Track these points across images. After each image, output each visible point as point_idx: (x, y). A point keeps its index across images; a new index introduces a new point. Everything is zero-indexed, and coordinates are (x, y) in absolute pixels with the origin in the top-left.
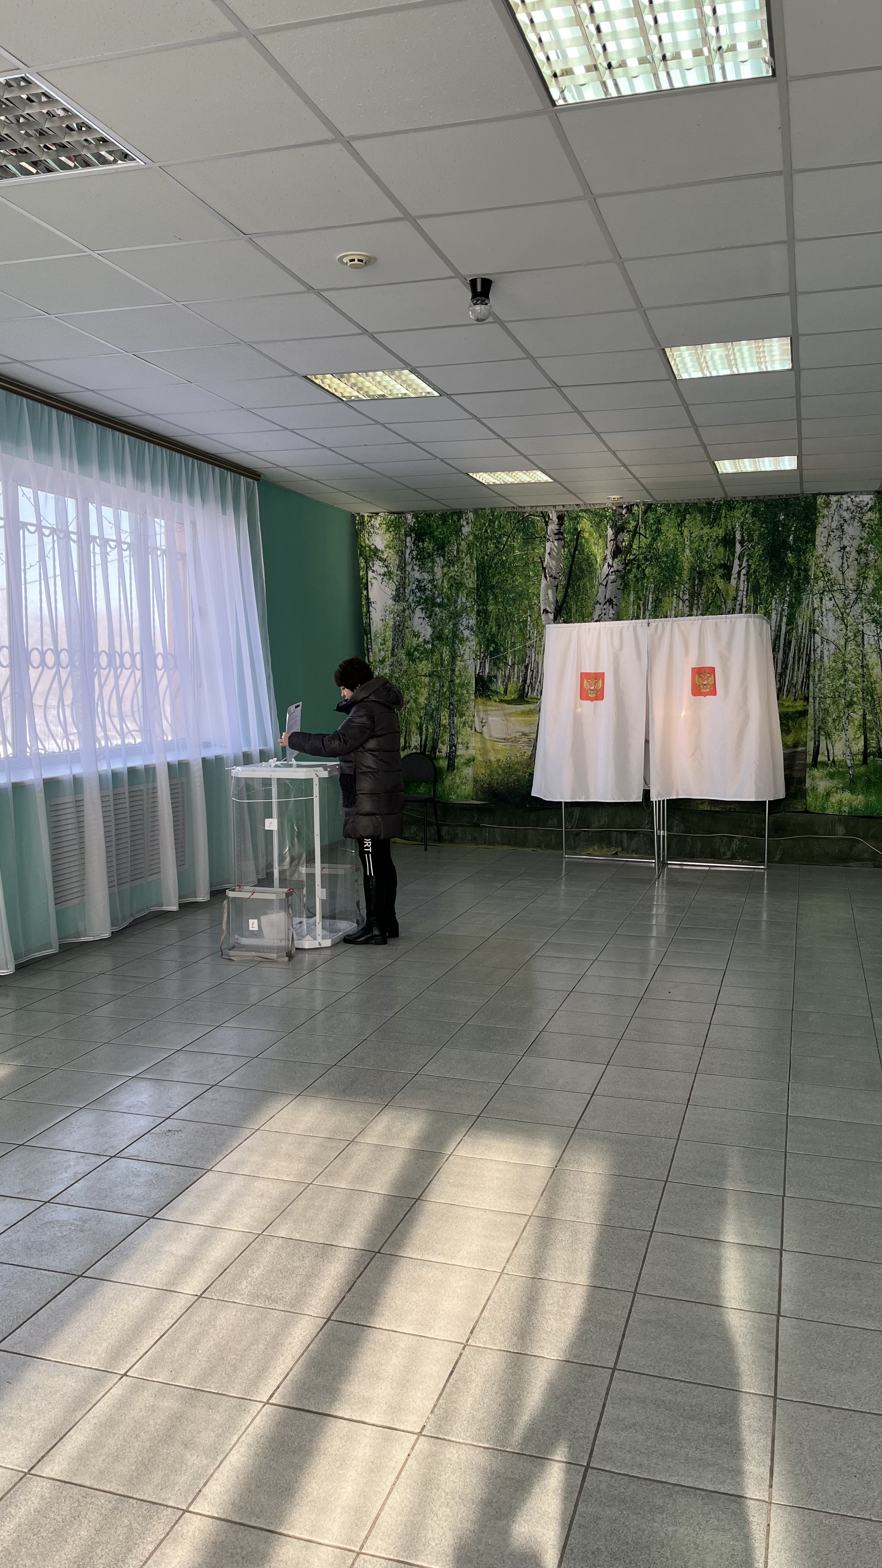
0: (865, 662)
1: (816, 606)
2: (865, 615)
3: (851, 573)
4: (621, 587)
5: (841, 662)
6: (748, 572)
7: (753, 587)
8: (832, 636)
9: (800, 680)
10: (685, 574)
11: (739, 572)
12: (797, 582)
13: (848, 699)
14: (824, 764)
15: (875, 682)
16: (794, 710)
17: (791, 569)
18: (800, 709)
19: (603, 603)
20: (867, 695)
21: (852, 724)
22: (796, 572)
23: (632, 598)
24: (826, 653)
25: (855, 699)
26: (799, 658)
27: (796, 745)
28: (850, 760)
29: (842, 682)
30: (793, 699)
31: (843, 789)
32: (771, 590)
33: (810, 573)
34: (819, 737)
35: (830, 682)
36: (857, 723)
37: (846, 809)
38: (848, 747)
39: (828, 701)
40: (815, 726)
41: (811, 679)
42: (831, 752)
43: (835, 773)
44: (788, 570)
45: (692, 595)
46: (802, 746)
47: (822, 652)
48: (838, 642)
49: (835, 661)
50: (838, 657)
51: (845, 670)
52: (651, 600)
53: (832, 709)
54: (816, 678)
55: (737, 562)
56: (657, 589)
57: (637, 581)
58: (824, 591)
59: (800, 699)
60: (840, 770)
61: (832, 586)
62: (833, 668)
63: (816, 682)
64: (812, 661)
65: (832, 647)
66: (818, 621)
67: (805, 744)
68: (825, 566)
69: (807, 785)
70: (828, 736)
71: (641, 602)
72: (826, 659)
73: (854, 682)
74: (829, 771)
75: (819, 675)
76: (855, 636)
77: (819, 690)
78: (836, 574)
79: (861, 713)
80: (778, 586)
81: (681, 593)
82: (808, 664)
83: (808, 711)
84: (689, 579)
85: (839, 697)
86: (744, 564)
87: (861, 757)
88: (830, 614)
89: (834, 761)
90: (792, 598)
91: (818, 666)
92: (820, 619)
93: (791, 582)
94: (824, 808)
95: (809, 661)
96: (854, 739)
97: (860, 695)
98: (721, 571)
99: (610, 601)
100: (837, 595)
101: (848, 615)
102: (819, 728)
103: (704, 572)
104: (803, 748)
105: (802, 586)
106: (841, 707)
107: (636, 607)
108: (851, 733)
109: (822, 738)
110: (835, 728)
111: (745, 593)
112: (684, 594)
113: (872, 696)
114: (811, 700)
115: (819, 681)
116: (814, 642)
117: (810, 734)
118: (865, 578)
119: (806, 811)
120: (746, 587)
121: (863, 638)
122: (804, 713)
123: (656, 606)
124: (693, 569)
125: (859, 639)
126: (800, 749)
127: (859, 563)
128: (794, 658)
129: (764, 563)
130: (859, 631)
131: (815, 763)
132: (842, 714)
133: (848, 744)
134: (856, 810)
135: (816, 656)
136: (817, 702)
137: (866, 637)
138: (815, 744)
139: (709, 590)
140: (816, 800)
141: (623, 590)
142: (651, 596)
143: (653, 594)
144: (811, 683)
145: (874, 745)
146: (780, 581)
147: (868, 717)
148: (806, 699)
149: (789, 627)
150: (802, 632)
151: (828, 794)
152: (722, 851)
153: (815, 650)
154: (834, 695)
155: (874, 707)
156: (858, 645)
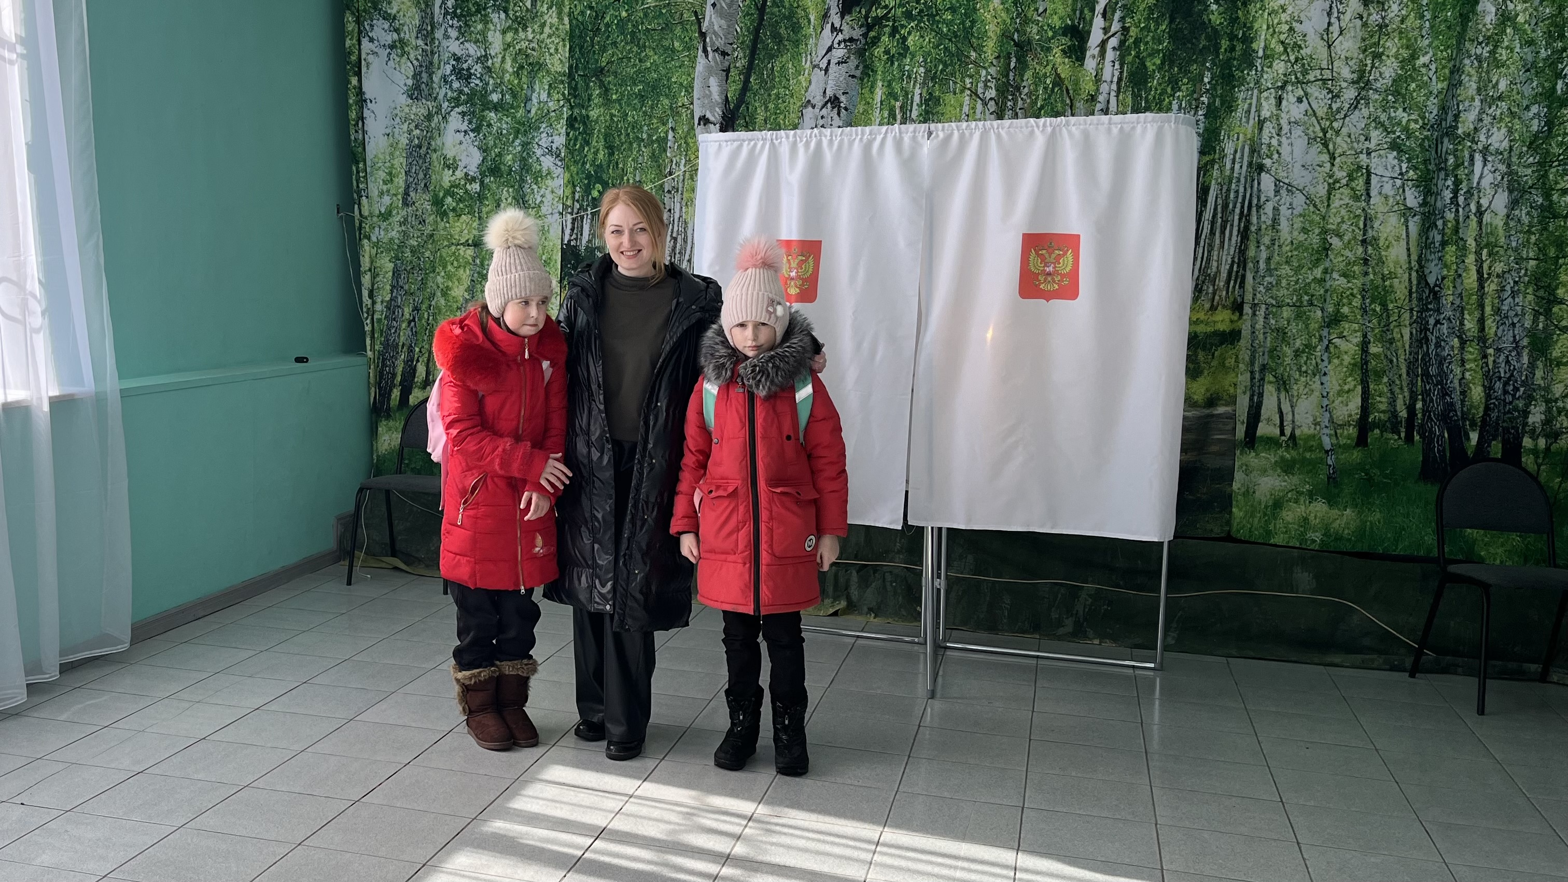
0: (1370, 233)
1: (1265, 113)
2: (1376, 135)
3: (1347, 46)
4: (858, 73)
5: (1317, 231)
6: (1122, 43)
7: (1131, 74)
8: (1299, 177)
9: (1225, 269)
10: (990, 48)
11: (1103, 44)
12: (1227, 64)
13: (1330, 309)
14: (1271, 442)
15: (1392, 275)
16: (1209, 329)
17: (1215, 36)
18: (1221, 327)
19: (820, 105)
20: (1374, 302)
21: (1336, 361)
22: (1225, 44)
23: (879, 93)
24: (1284, 211)
25: (1345, 310)
26: (1226, 221)
27: (1211, 402)
28: (1330, 436)
29: (1318, 272)
30: (1207, 306)
31: (1311, 496)
32: (1169, 82)
33: (1254, 46)
34: (1261, 386)
35: (1291, 273)
36: (1347, 359)
37: (1317, 536)
38: (1327, 409)
39: (1286, 313)
40: (1252, 363)
41: (1249, 265)
42: (1288, 418)
43: (1294, 461)
44: (1208, 38)
45: (1003, 91)
46: (1226, 405)
47: (1276, 209)
48: (1312, 190)
49: (1304, 230)
50: (1311, 222)
51: (1326, 248)
52: (917, 99)
53: (1293, 329)
54: (1262, 265)
55: (1098, 22)
56: (931, 76)
57: (891, 60)
58: (1285, 83)
59: (1224, 307)
60: (1308, 455)
61: (1305, 72)
62: (1300, 245)
63: (1261, 273)
64: (1253, 229)
65: (1299, 200)
66: (1269, 145)
67: (1233, 401)
68: (1291, 29)
69: (1235, 486)
70: (1283, 384)
71: (898, 104)
72: (1284, 225)
73: (1344, 275)
74: (1282, 457)
75: (1269, 259)
76: (1352, 180)
77: (1268, 289)
78: (1314, 46)
79: (1357, 339)
80: (1187, 72)
81: (981, 85)
82: (1245, 234)
83: (1240, 332)
84: (997, 58)
85: (1311, 304)
86: (1116, 27)
87: (1352, 431)
88: (1298, 131)
89: (1293, 436)
90: (1214, 97)
91: (1266, 240)
92: (1274, 142)
93: (1214, 64)
94: (1269, 533)
95: (1247, 228)
96: (1340, 393)
97: (1357, 302)
98: (1065, 41)
99: (834, 102)
100: (1315, 91)
101: (1338, 132)
102: (1264, 368)
103: (1029, 42)
104: (1229, 409)
105: (1237, 74)
106: (1313, 326)
107: (886, 114)
108: (1333, 381)
109: (1269, 387)
110: (1299, 370)
111: (1114, 87)
112: (986, 87)
113: (1384, 305)
114: (1247, 309)
115: (1269, 270)
116: (1259, 191)
117: (1243, 379)
118: (1377, 56)
119: (1229, 538)
120: (1117, 73)
121: (1368, 182)
122: (1230, 337)
123: (927, 112)
124: (1005, 36)
125: (1360, 184)
126: (1221, 410)
127: (1365, 25)
128: (1213, 223)
129: (1158, 24)
130: (1360, 168)
131: (1251, 440)
132: (1314, 341)
133: (1325, 402)
134: (1339, 538)
135: (1263, 218)
136: (1261, 312)
137: (1374, 180)
138: (1251, 399)
139: (1038, 79)
140: (1252, 515)
141: (862, 79)
142: (917, 91)
143: (921, 88)
144: (1249, 277)
145: (1383, 407)
146: (1190, 62)
147: (1374, 349)
148: (1238, 307)
149: (1207, 158)
150: (1232, 169)
151: (1277, 505)
152: (1054, 615)
153: (1259, 207)
154: (1300, 300)
155: (1386, 328)
156: (1357, 198)
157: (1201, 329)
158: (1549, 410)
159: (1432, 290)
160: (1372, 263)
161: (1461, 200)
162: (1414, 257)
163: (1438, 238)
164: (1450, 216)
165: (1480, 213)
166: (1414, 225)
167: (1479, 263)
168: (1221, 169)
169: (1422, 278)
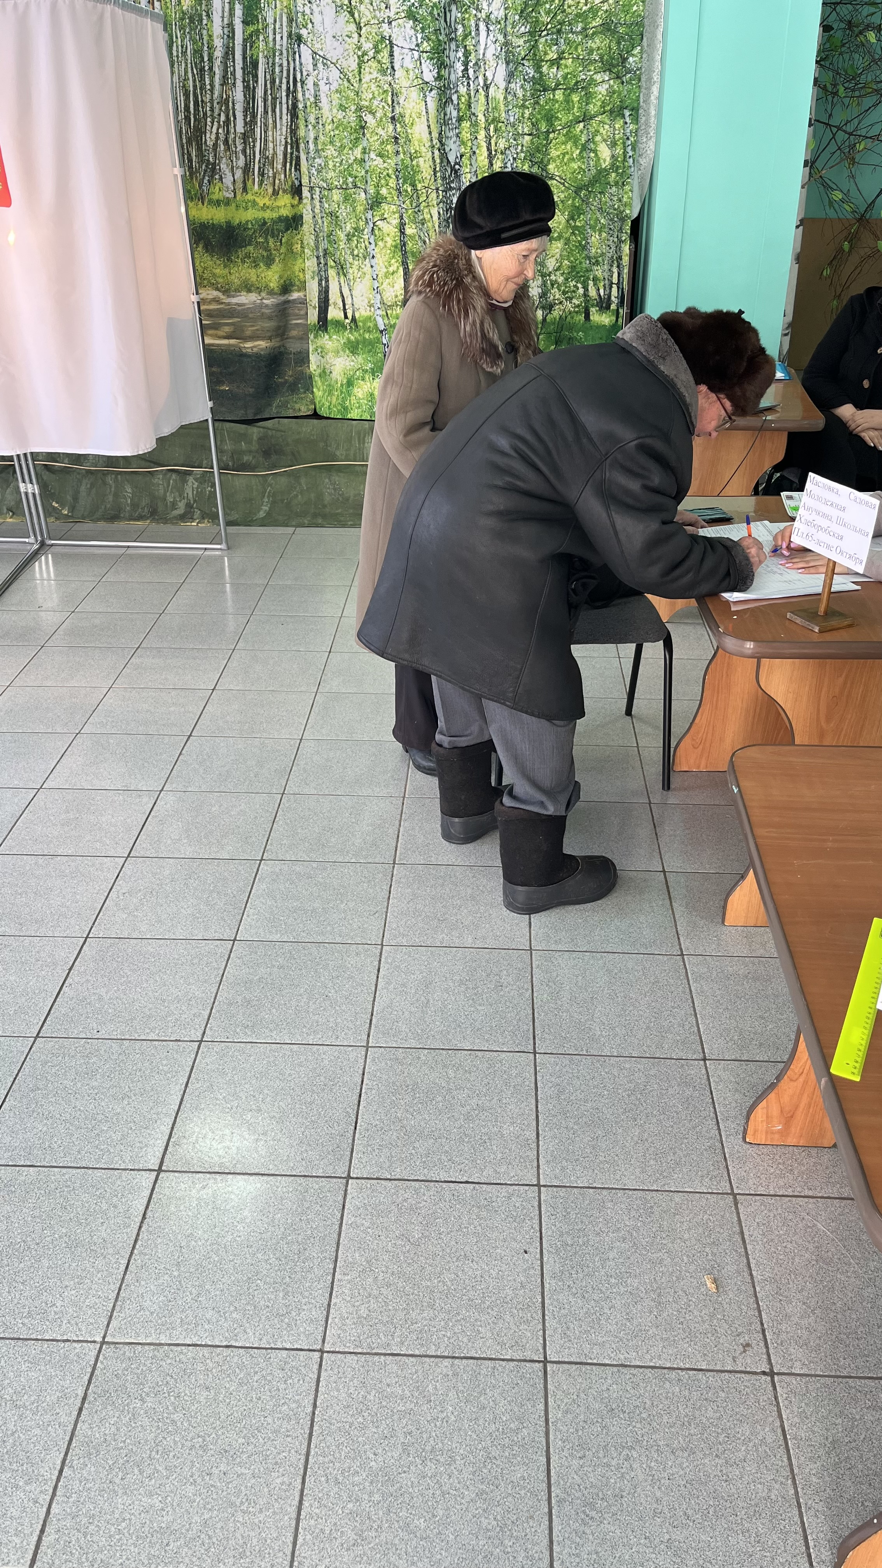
0: (398, 110)
2: (394, 2)
5: (353, 108)
8: (331, 49)
9: (280, 150)
13: (372, 191)
14: (338, 324)
15: (418, 154)
16: (275, 215)
18: (286, 212)
20: (405, 182)
21: (380, 243)
24: (323, 87)
25: (384, 191)
26: (274, 99)
27: (286, 288)
28: (382, 316)
29: (358, 153)
30: (270, 190)
31: (373, 373)
34: (326, 271)
35: (336, 154)
36: (390, 241)
38: (377, 290)
39: (336, 196)
40: (317, 249)
41: (302, 146)
42: (348, 301)
43: (358, 342)
46: (299, 290)
47: (316, 85)
48: (345, 64)
49: (342, 108)
50: (347, 98)
51: (362, 127)
53: (343, 212)
59: (284, 191)
60: (367, 336)
62: (340, 124)
63: (312, 154)
64: (301, 106)
65: (334, 74)
66: (304, 13)
67: (303, 287)
69: (313, 367)
70: (342, 269)
72: (325, 102)
73: (380, 155)
74: (348, 339)
75: (316, 139)
76: (378, 52)
77: (319, 171)
79: (395, 221)
82: (293, 114)
83: (301, 216)
85: (355, 186)
89: (354, 319)
92: (308, 11)
94: (346, 409)
95: (294, 105)
96: (386, 275)
97: (392, 183)
102: (325, 252)
104: (301, 294)
106: (360, 208)
108: (380, 261)
109: (332, 273)
110: (352, 254)
113: (413, 185)
114: (306, 193)
115: (317, 151)
116: (301, 64)
117: (311, 264)
119: (316, 415)
121: (391, 55)
122: (294, 222)
125: (384, 56)
128: (266, 101)
130: (383, 38)
131: (323, 323)
132: (362, 223)
135: (307, 96)
136: (316, 197)
137: (397, 52)
138: (320, 284)
140: (330, 393)
144: (303, 157)
147: (410, 230)
148: (297, 191)
149: (251, 28)
150: (274, 39)
151: (350, 383)
153: (303, 82)
154: (345, 182)
155: (418, 211)
156: (383, 72)
157: (268, 215)
159: (453, 169)
160: (401, 141)
161: (471, 72)
162: (435, 135)
163: (454, 114)
164: (463, 90)
165: (487, 87)
166: (432, 99)
167: (489, 138)
168: (266, 39)
169: (444, 156)
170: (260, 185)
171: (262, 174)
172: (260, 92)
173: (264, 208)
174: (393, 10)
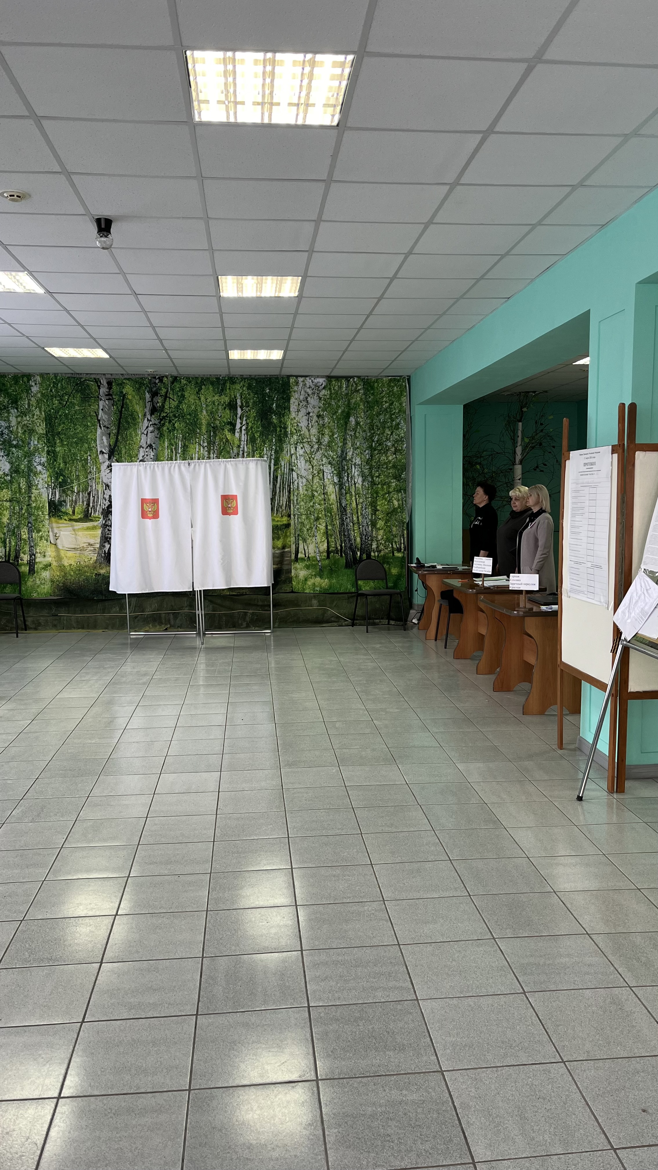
0: (325, 491)
1: (292, 452)
2: (324, 459)
3: (314, 431)
4: (158, 436)
5: (310, 490)
6: (247, 428)
7: (250, 438)
8: (304, 473)
9: (284, 503)
10: (204, 429)
11: (241, 428)
12: (279, 436)
13: (316, 515)
14: (303, 559)
15: (332, 504)
16: (281, 523)
17: (275, 427)
18: (285, 522)
19: (145, 447)
20: (328, 512)
21: (319, 532)
22: (278, 429)
23: (166, 444)
24: (300, 484)
25: (320, 515)
26: (283, 488)
27: (284, 547)
28: (319, 556)
29: (311, 504)
30: (280, 516)
31: (315, 575)
32: (263, 441)
33: (287, 430)
34: (298, 541)
35: (304, 504)
36: (322, 531)
37: (318, 589)
38: (317, 547)
39: (304, 517)
40: (295, 534)
41: (292, 502)
42: (307, 551)
43: (310, 565)
44: (273, 427)
45: (209, 443)
46: (288, 548)
47: (298, 483)
48: (308, 477)
49: (307, 490)
50: (308, 487)
51: (313, 496)
52: (180, 446)
53: (306, 522)
54: (295, 502)
55: (239, 421)
56: (184, 438)
57: (170, 431)
58: (297, 442)
59: (285, 516)
60: (313, 563)
61: (303, 439)
62: (306, 495)
63: (295, 504)
64: (292, 490)
65: (304, 480)
66: (294, 463)
67: (290, 547)
68: (297, 425)
69: (293, 574)
70: (305, 540)
71: (173, 447)
72: (300, 488)
73: (319, 504)
74: (306, 564)
75: (297, 500)
76: (319, 473)
77: (297, 510)
78: (304, 431)
79: (324, 525)
80: (267, 438)
81: (202, 441)
82: (289, 492)
83: (290, 524)
84: (207, 432)
85: (310, 514)
86: (244, 423)
87: (325, 554)
88: (302, 458)
89: (308, 557)
90: (277, 446)
91: (296, 494)
92: (296, 462)
93: (275, 436)
94: (304, 589)
95: (290, 490)
96: (321, 542)
97: (323, 513)
98: (228, 426)
99: (150, 446)
100: (306, 445)
101: (313, 459)
102: (298, 535)
103: (217, 426)
104: (289, 549)
105: (283, 439)
106: (312, 521)
107: (169, 451)
108: (318, 538)
109: (300, 542)
110: (309, 535)
111: (245, 443)
112: (203, 442)
113: (331, 513)
114: (292, 516)
115: (297, 503)
116: (293, 477)
117: (293, 539)
118: (323, 434)
119: (292, 592)
120: (246, 438)
121: (323, 475)
122: (288, 526)
123: (184, 451)
124: (209, 424)
125: (321, 475)
126: (287, 550)
127: (318, 424)
128: (280, 488)
129: (257, 422)
130: (321, 470)
131: (297, 559)
132: (312, 526)
133: (317, 545)
134: (325, 589)
135: (294, 486)
136: (296, 517)
137: (325, 474)
138: (296, 546)
139: (221, 440)
140: (299, 584)
141: (160, 438)
142: (180, 443)
143: (181, 442)
144: (292, 505)
145: (333, 546)
146: (268, 435)
147: (329, 528)
148: (289, 516)
149: (276, 467)
150: (284, 470)
151: (306, 580)
152: (240, 622)
153: (293, 483)
154: (307, 513)
155: (332, 521)
156: (320, 479)
157: (279, 523)
158: (377, 544)
159: (344, 508)
160: (327, 500)
161: (350, 479)
162: (338, 498)
163: (344, 492)
164: (347, 485)
165: (355, 484)
166: (337, 487)
167: (356, 499)
168: (281, 470)
169: (341, 504)
170: (277, 513)
171: (277, 510)
172: (278, 485)
173: (278, 521)
174: (324, 462)
